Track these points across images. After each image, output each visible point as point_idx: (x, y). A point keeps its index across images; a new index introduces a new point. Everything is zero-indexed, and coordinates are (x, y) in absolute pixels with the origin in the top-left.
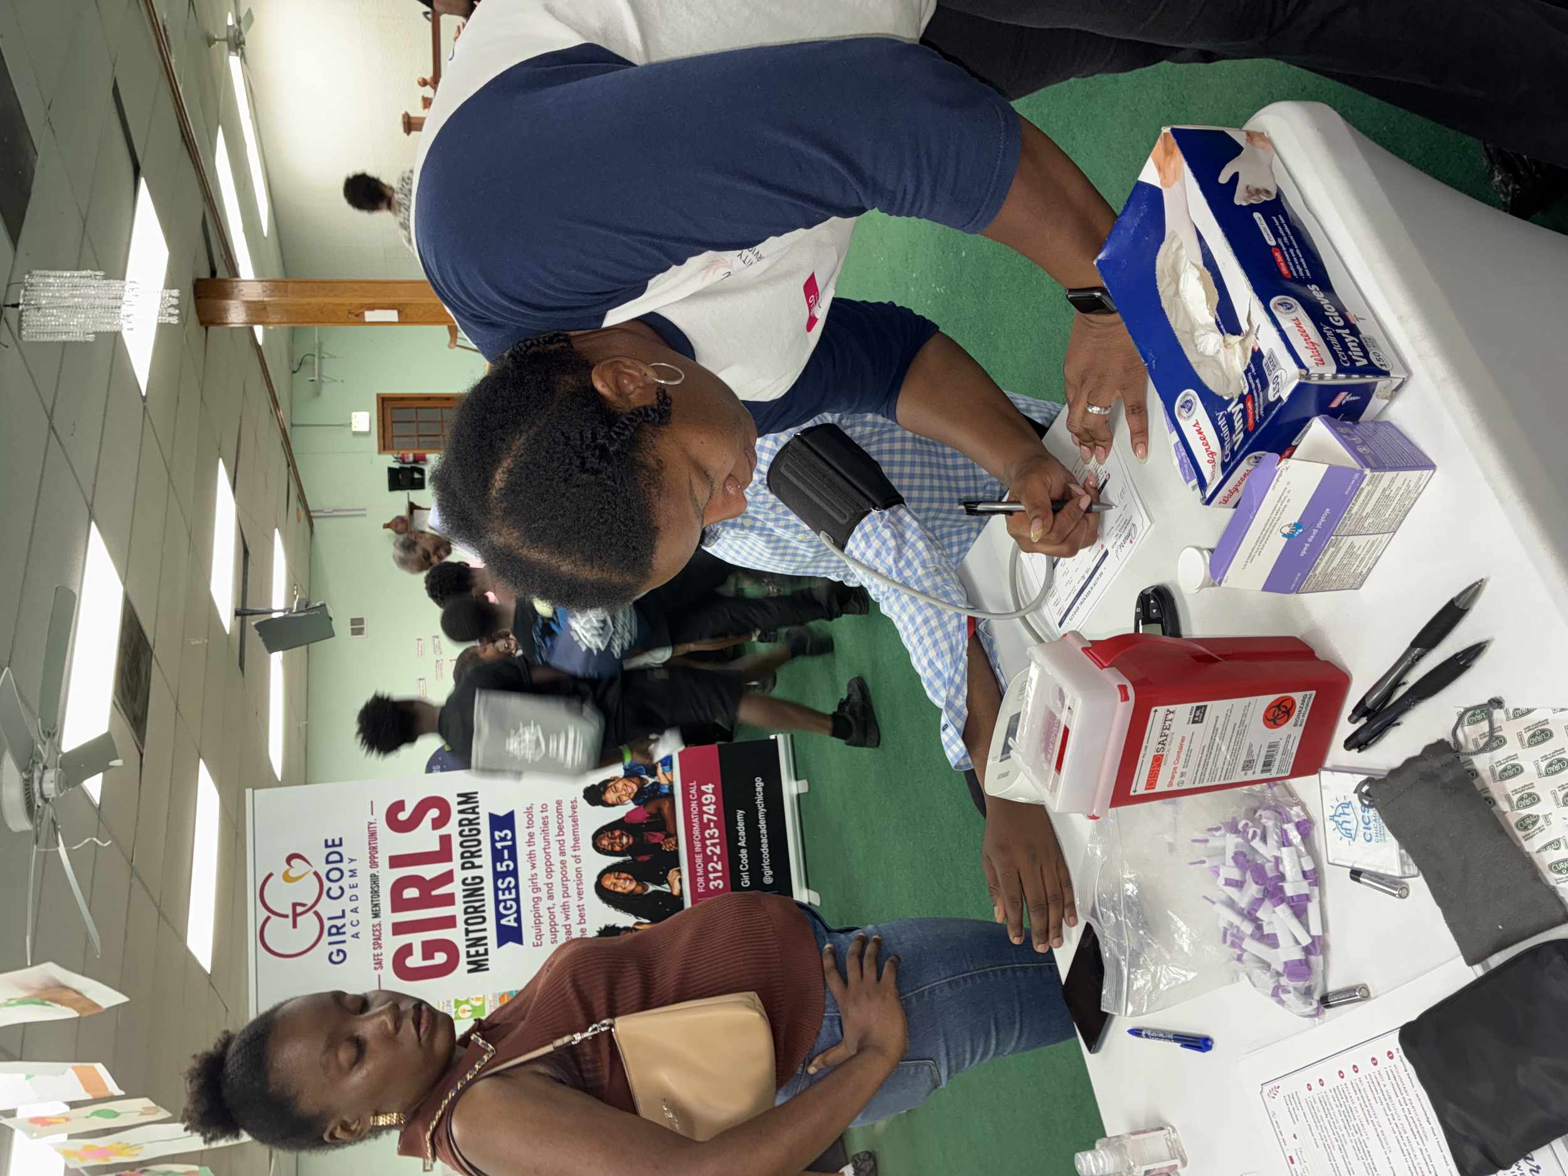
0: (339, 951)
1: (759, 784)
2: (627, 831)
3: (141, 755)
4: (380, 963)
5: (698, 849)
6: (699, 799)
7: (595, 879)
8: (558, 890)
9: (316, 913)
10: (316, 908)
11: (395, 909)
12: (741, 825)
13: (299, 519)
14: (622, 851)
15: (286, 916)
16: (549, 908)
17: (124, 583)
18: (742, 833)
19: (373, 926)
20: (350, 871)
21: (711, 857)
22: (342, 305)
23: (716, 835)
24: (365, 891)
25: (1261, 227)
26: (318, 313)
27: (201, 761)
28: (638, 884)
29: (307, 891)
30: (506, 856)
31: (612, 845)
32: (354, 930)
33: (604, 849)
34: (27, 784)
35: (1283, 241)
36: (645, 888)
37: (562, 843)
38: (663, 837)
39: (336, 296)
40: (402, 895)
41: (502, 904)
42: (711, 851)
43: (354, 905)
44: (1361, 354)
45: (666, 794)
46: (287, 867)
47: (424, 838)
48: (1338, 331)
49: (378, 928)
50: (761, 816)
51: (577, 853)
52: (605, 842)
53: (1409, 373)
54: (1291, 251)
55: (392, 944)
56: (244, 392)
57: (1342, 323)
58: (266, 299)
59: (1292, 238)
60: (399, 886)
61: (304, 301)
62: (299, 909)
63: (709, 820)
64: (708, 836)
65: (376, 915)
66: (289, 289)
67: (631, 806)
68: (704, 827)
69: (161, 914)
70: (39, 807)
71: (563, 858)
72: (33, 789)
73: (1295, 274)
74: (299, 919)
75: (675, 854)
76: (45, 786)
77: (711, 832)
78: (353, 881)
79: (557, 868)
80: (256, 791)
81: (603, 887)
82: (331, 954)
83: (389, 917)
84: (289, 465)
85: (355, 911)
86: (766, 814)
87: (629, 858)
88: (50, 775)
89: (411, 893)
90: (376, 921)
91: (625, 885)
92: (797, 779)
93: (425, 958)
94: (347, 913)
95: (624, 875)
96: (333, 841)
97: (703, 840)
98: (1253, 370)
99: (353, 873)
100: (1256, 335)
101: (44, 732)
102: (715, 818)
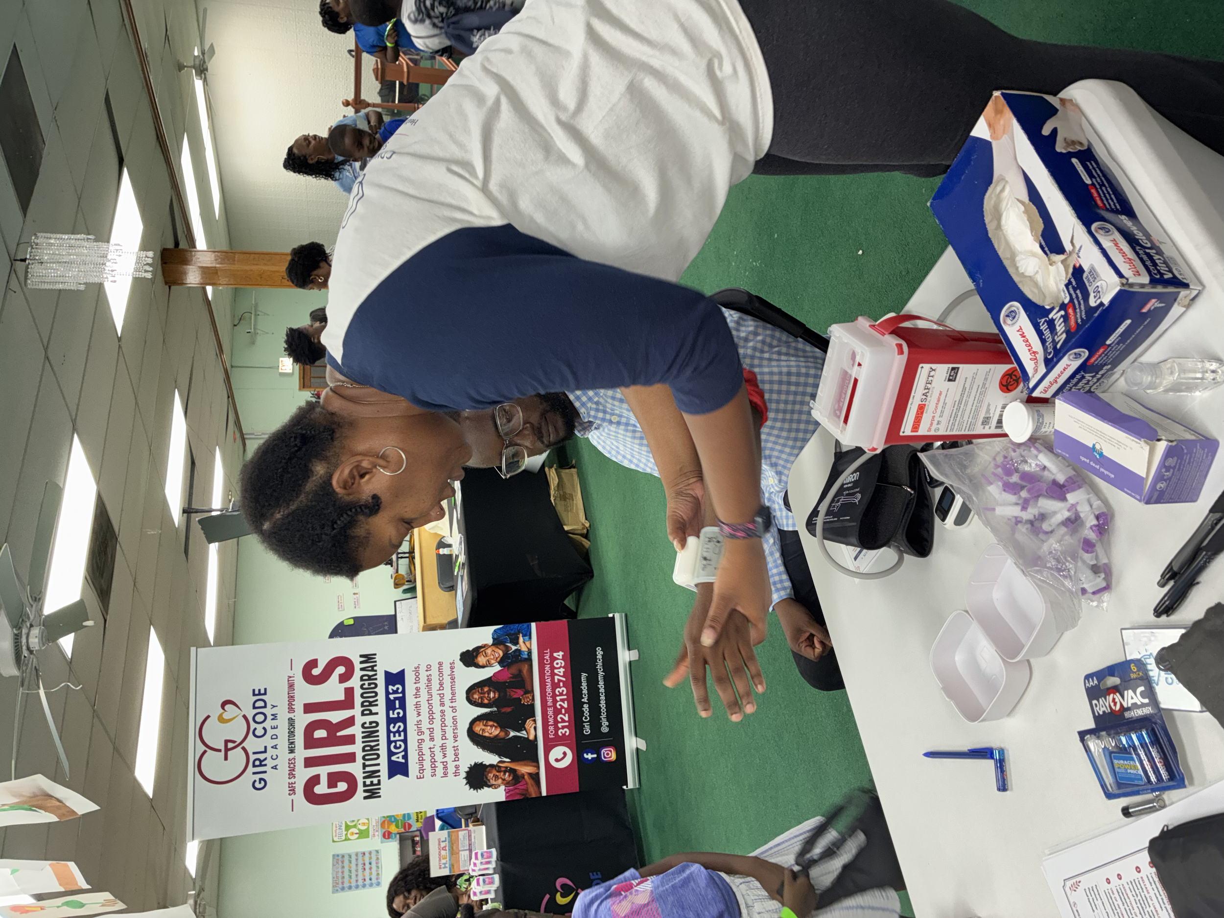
0: (261, 779)
1: (600, 653)
2: (494, 688)
3: (105, 621)
4: (294, 790)
5: (550, 703)
6: (551, 664)
7: (467, 726)
8: (438, 734)
9: (244, 749)
10: (244, 745)
11: (307, 746)
12: (584, 685)
13: (235, 439)
14: (489, 703)
15: (219, 751)
16: (430, 748)
17: (98, 483)
18: (585, 691)
19: (289, 760)
20: (272, 715)
21: (561, 710)
22: (277, 272)
23: (564, 693)
24: (283, 732)
25: (1078, 169)
26: (259, 278)
27: (152, 627)
28: (501, 730)
29: (237, 730)
30: (397, 706)
31: (482, 698)
32: (274, 763)
33: (475, 702)
34: (17, 638)
35: (1097, 181)
36: (507, 734)
37: (442, 696)
38: (522, 693)
39: (273, 265)
40: (313, 735)
41: (393, 744)
42: (560, 705)
43: (274, 742)
44: (1167, 269)
45: (525, 658)
46: (223, 711)
47: (332, 690)
48: (1147, 251)
49: (293, 761)
50: (600, 678)
51: (453, 704)
52: (476, 696)
53: (1204, 286)
54: (1104, 188)
55: (304, 774)
56: (197, 338)
57: (1149, 245)
58: (218, 266)
59: (1103, 179)
60: (311, 728)
61: (247, 268)
62: (230, 745)
63: (559, 681)
64: (558, 693)
65: (292, 751)
66: (236, 259)
67: (497, 668)
68: (555, 686)
69: (116, 749)
70: (25, 657)
71: (442, 708)
72: (21, 643)
73: (1108, 207)
74: (229, 753)
75: (532, 707)
76: (31, 640)
77: (561, 690)
78: (274, 723)
79: (437, 716)
80: (199, 649)
81: (474, 732)
82: (255, 781)
83: (302, 753)
84: (229, 397)
85: (275, 747)
86: (604, 676)
87: (495, 709)
88: (35, 632)
89: (320, 734)
90: (292, 756)
91: (492, 731)
92: (629, 649)
93: (329, 787)
94: (269, 749)
95: (491, 723)
96: (259, 690)
97: (554, 696)
98: (1074, 283)
99: (274, 716)
100: (1077, 254)
101: (31, 597)
102: (564, 679)
